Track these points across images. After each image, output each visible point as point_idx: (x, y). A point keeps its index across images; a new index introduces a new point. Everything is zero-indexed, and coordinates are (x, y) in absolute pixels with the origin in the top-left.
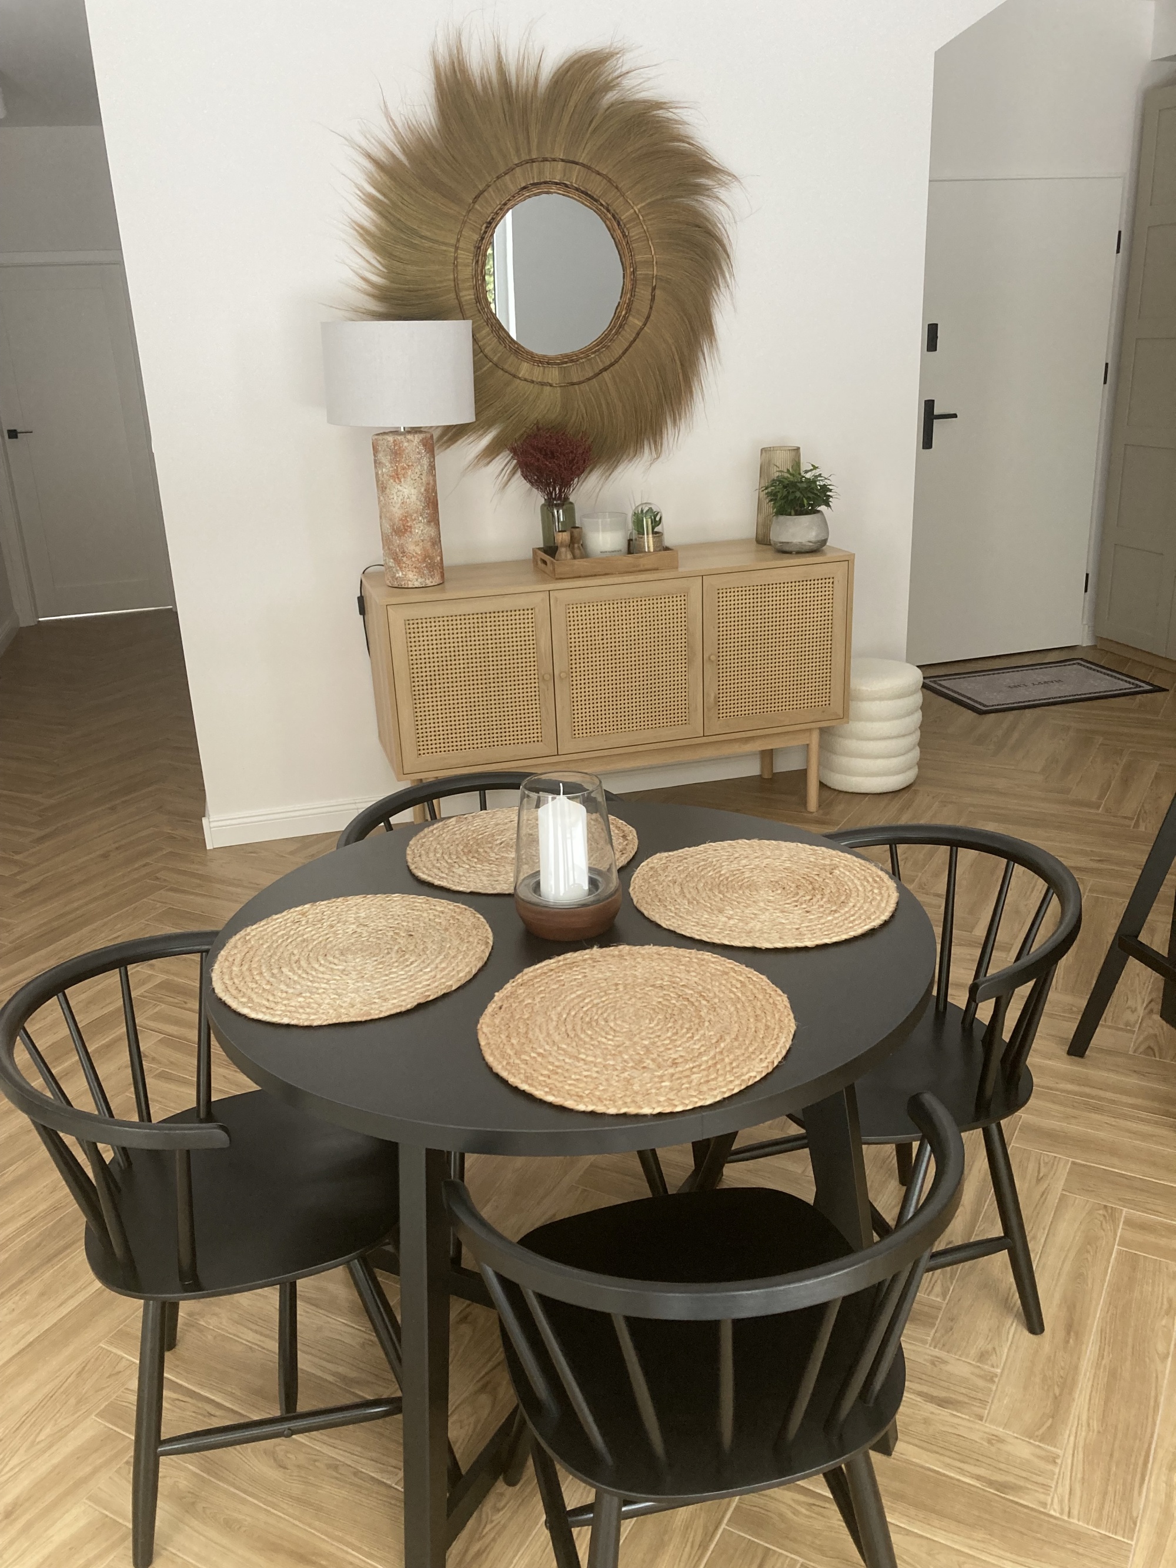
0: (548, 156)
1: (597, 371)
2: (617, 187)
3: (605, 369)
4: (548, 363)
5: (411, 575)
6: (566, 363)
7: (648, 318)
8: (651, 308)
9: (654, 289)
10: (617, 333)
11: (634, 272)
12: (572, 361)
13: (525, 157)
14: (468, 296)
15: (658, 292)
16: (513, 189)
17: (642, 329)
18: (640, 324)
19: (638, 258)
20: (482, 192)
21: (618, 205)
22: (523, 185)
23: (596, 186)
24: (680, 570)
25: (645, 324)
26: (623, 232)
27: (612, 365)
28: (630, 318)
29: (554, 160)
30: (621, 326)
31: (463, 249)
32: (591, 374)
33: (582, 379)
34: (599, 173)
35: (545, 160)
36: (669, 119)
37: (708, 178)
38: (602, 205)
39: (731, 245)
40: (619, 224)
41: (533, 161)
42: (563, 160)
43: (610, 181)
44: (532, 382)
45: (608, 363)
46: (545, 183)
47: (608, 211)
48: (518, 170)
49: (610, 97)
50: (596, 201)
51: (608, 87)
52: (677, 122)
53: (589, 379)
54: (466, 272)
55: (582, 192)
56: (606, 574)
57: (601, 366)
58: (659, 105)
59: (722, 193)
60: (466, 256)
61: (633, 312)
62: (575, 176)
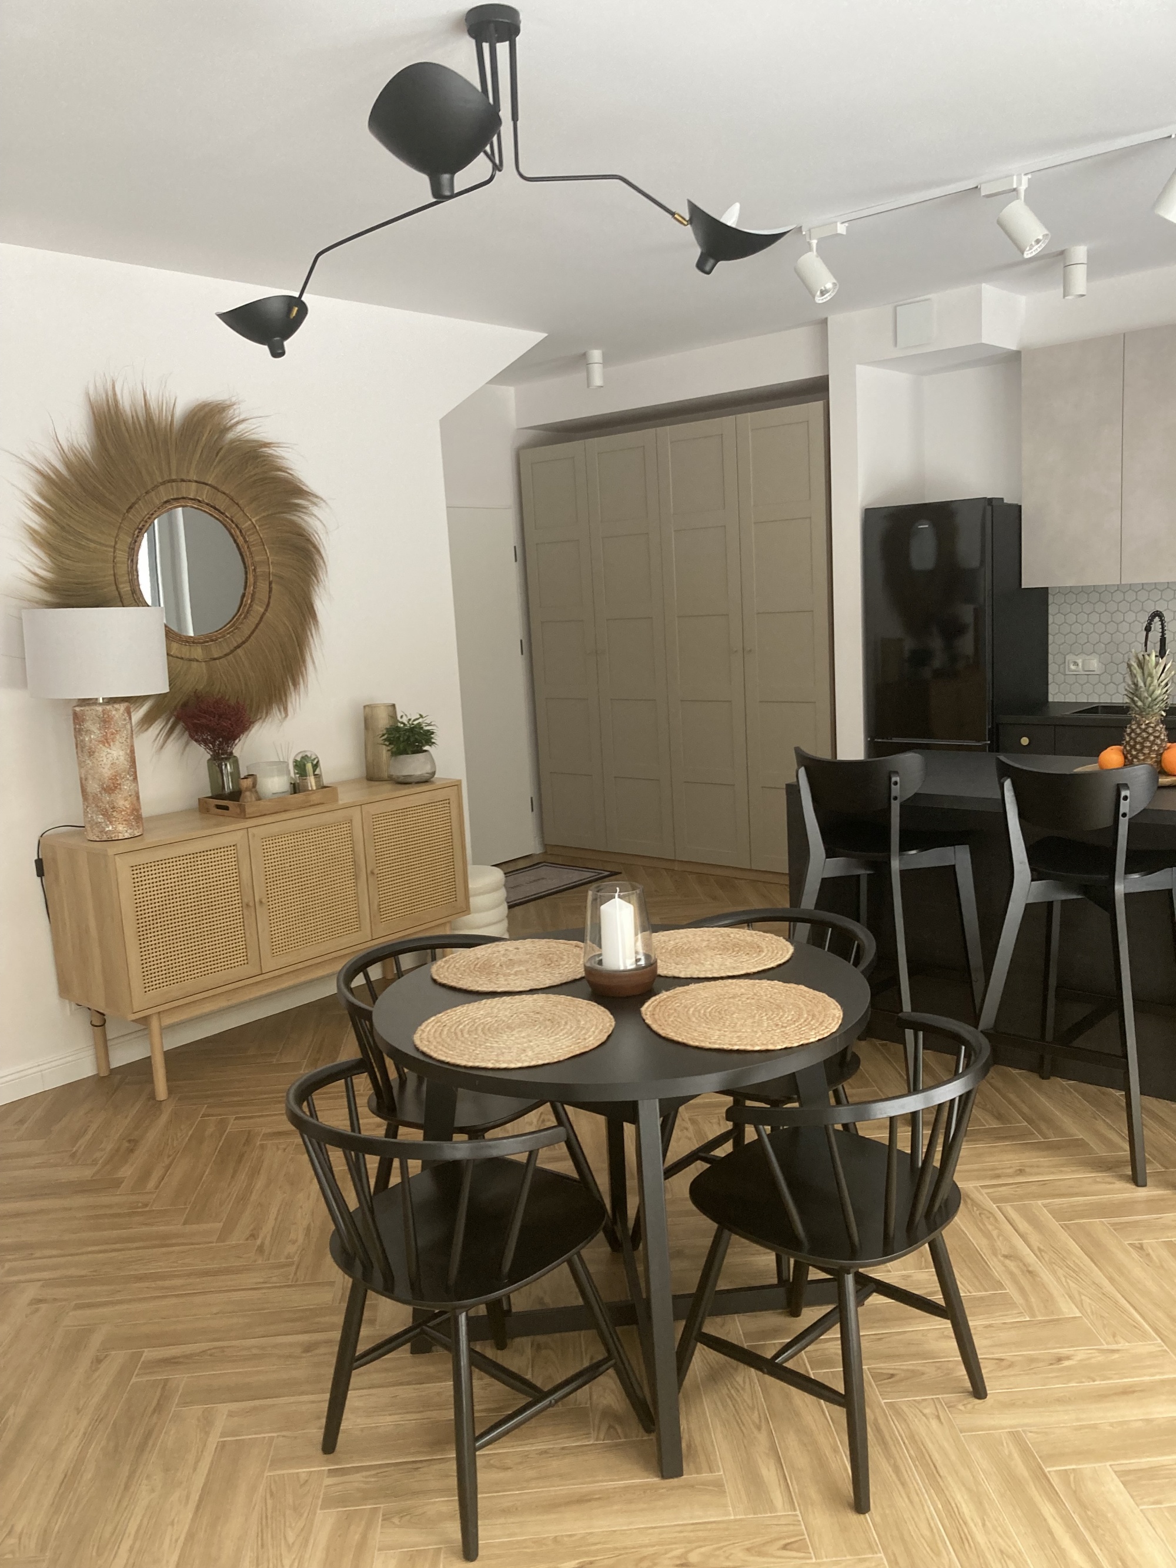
0: (184, 477)
1: (232, 648)
2: (237, 504)
3: (238, 647)
4: (193, 643)
5: (120, 828)
6: (208, 642)
7: (268, 605)
8: (270, 597)
9: (270, 583)
10: (245, 618)
11: (254, 570)
12: (212, 641)
13: (166, 478)
14: (125, 588)
15: (274, 586)
16: (157, 502)
17: (264, 614)
18: (262, 610)
19: (257, 559)
20: (134, 504)
21: (238, 517)
22: (165, 500)
23: (222, 503)
24: (340, 802)
25: (266, 610)
26: (244, 538)
27: (244, 643)
28: (254, 606)
29: (190, 481)
30: (247, 612)
31: (120, 550)
32: (228, 651)
33: (221, 655)
34: (224, 493)
35: (183, 480)
36: (272, 455)
37: (301, 499)
38: (227, 517)
39: (325, 550)
40: (241, 532)
41: (173, 481)
42: (196, 482)
43: (232, 499)
44: (182, 658)
45: (240, 641)
46: (183, 498)
47: (232, 521)
48: (161, 488)
49: (230, 436)
50: (222, 513)
51: (228, 429)
52: (277, 457)
53: (226, 655)
54: (122, 569)
55: (211, 506)
56: (285, 811)
57: (236, 645)
58: (267, 445)
59: (315, 510)
60: (122, 556)
61: (256, 601)
62: (205, 495)
